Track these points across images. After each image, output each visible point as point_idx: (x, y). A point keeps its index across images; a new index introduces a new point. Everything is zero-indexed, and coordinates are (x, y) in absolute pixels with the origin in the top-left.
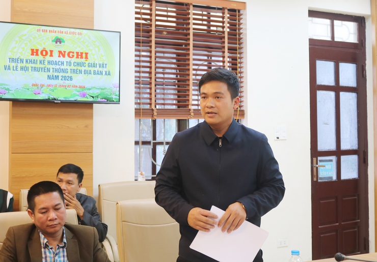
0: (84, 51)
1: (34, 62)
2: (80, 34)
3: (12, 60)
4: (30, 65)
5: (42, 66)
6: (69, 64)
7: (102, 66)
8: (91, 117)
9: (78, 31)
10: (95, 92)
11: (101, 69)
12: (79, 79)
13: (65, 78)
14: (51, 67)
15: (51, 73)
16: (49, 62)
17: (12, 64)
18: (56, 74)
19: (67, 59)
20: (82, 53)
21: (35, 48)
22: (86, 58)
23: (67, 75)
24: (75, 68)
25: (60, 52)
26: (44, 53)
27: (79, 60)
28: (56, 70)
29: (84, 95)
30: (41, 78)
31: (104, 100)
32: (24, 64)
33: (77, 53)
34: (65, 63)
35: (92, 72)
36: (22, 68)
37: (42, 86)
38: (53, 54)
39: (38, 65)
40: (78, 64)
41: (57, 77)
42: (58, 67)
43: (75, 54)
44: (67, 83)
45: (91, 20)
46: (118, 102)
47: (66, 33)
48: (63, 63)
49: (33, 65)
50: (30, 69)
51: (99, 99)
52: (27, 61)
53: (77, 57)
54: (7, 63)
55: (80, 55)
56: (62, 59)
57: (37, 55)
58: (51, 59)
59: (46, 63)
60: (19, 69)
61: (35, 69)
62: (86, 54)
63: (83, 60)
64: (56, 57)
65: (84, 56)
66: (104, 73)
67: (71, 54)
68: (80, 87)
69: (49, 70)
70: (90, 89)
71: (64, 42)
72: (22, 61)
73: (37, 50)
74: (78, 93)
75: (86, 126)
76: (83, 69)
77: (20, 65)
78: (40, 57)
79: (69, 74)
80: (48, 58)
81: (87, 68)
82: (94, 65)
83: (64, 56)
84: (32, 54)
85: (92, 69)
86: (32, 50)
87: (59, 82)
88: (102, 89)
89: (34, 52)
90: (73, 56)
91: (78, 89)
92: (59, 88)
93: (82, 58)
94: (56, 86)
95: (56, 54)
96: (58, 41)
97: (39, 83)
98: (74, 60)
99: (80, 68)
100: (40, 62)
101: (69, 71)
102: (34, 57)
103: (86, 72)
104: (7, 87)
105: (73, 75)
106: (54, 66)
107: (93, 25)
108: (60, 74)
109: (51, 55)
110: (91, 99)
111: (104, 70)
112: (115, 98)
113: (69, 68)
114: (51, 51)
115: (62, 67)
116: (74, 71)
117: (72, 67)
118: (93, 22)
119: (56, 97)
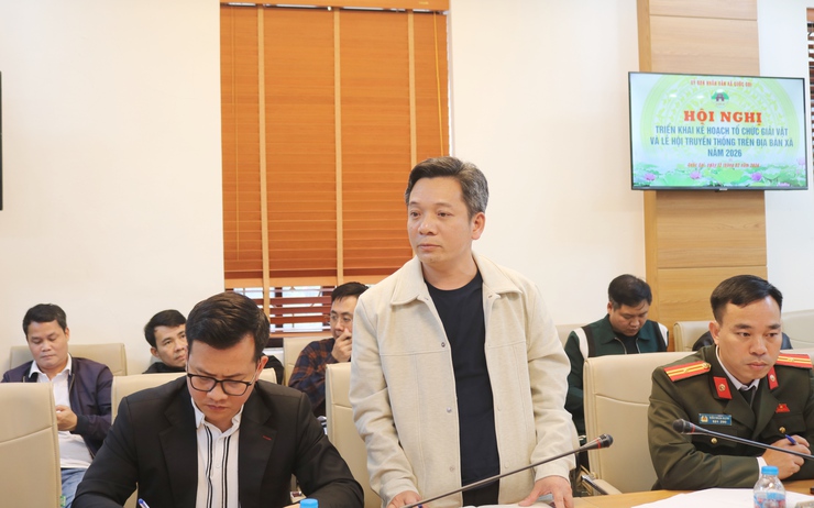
0: (756, 111)
1: (689, 130)
2: (749, 85)
3: (661, 129)
4: (684, 136)
5: (701, 136)
6: (736, 130)
7: (782, 132)
8: (762, 211)
9: (745, 80)
10: (772, 173)
11: (779, 137)
12: (750, 154)
13: (731, 153)
14: (712, 136)
15: (712, 147)
16: (709, 130)
17: (661, 136)
18: (719, 147)
19: (733, 124)
20: (752, 114)
21: (689, 110)
22: (759, 120)
23: (734, 148)
24: (745, 137)
25: (723, 114)
26: (702, 116)
27: (750, 125)
28: (720, 142)
29: (758, 178)
30: (699, 153)
31: (785, 184)
32: (676, 135)
33: (747, 114)
34: (731, 131)
35: (768, 143)
36: (674, 141)
37: (702, 166)
38: (714, 118)
39: (695, 135)
40: (749, 131)
41: (721, 152)
42: (721, 136)
43: (744, 116)
44: (735, 160)
45: (755, 62)
46: (805, 188)
47: (730, 84)
48: (727, 131)
49: (689, 136)
50: (684, 140)
51: (779, 184)
52: (679, 130)
53: (747, 120)
54: (655, 135)
55: (749, 117)
56: (726, 124)
57: (693, 119)
58: (711, 124)
59: (705, 131)
60: (670, 142)
61: (691, 141)
62: (759, 115)
63: (755, 124)
64: (718, 123)
65: (756, 117)
66: (784, 143)
67: (738, 116)
68: (753, 166)
69: (709, 142)
70: (765, 169)
71: (728, 98)
72: (673, 130)
73: (693, 113)
74: (750, 176)
75: (757, 226)
76: (755, 137)
77: (671, 136)
78: (697, 123)
79: (737, 147)
80: (707, 123)
81: (760, 137)
82: (770, 132)
83: (728, 120)
84: (686, 119)
85: (768, 138)
86: (686, 113)
87: (724, 159)
88: (782, 168)
89: (689, 116)
90: (741, 119)
91: (750, 169)
92: (725, 169)
93: (753, 121)
94: (720, 165)
95: (717, 117)
96: (720, 97)
97: (697, 162)
98: (742, 124)
99: (751, 137)
100: (698, 130)
101: (737, 142)
102: (689, 124)
103: (760, 143)
104: (655, 170)
105: (743, 148)
106: (716, 136)
107: (759, 70)
108: (725, 148)
109: (712, 119)
110: (767, 184)
111: (784, 138)
112: (800, 180)
113: (736, 137)
114: (711, 113)
115: (728, 137)
116: (743, 142)
117: (741, 136)
118: (758, 65)
119: (720, 182)
